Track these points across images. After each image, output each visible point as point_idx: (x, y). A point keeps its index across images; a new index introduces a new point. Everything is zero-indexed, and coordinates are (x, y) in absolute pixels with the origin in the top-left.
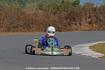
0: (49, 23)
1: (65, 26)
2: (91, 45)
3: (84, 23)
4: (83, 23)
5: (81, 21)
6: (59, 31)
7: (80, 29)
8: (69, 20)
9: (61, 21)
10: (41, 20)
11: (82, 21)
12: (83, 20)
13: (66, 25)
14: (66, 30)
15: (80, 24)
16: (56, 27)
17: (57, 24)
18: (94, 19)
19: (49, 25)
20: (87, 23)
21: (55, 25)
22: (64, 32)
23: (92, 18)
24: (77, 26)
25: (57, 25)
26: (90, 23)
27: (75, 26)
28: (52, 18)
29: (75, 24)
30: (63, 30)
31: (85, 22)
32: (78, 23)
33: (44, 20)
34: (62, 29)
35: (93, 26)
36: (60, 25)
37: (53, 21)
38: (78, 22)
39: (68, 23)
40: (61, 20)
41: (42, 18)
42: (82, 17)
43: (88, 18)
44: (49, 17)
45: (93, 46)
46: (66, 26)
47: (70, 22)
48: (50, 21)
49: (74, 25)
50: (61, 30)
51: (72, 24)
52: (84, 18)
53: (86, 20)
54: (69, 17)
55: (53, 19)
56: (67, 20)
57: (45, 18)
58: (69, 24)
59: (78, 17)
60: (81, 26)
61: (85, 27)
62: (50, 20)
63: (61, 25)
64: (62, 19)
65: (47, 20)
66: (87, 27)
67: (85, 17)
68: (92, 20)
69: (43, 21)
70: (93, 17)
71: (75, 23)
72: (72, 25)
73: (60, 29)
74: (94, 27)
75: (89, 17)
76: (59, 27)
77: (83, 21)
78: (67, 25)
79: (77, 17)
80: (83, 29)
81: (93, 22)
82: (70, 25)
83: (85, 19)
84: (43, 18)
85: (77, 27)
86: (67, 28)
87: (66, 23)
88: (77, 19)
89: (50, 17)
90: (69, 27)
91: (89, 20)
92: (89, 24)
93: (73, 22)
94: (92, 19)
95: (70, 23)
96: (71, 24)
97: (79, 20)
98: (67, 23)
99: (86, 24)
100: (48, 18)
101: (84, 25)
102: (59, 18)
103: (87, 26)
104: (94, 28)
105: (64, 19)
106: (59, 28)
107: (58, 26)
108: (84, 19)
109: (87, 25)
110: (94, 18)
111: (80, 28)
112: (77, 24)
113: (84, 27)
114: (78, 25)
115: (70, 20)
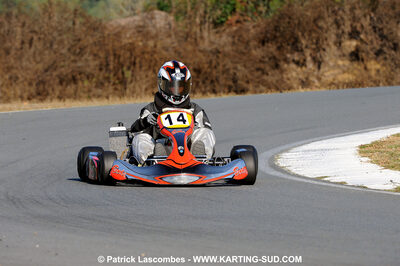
0: (197, 60)
1: (260, 73)
2: (363, 143)
3: (331, 59)
4: (327, 59)
5: (322, 51)
6: (237, 92)
7: (316, 81)
8: (272, 48)
9: (245, 51)
10: (167, 50)
11: (324, 50)
12: (328, 45)
13: (262, 65)
14: (262, 88)
15: (319, 63)
16: (225, 76)
17: (230, 65)
18: (372, 42)
19: (196, 67)
20: (344, 55)
21: (220, 68)
22: (255, 92)
23: (362, 36)
24: (304, 68)
25: (228, 70)
26: (355, 56)
27: (299, 69)
28: (207, 42)
29: (297, 63)
30: (251, 87)
31: (338, 53)
32: (309, 59)
33: (175, 52)
34: (248, 82)
35: (366, 68)
36: (239, 67)
37: (211, 51)
38: (308, 53)
39: (270, 59)
40: (242, 48)
41: (169, 41)
42: (326, 35)
43: (346, 36)
44: (196, 39)
45: (371, 145)
46: (264, 72)
47: (276, 53)
48: (200, 55)
49: (293, 66)
50: (245, 85)
51: (286, 60)
52: (333, 37)
53: (339, 44)
54: (275, 37)
55: (212, 43)
56: (265, 48)
57: (179, 41)
58: (273, 64)
59: (310, 35)
60: (319, 68)
61: (336, 71)
62: (200, 51)
63: (245, 66)
64: (247, 43)
65: (190, 48)
66: (344, 72)
67: (338, 35)
68: (363, 47)
69: (173, 53)
70: (366, 33)
71: (296, 58)
72: (286, 66)
73: (239, 82)
74: (373, 73)
75: (350, 34)
76: (235, 74)
77: (328, 49)
78: (268, 68)
79: (303, 35)
80: (330, 79)
81: (368, 53)
82: (277, 66)
83: (335, 44)
84: (173, 43)
85: (304, 72)
86: (265, 77)
87: (261, 61)
88: (304, 42)
89: (198, 39)
90: (273, 75)
91: (350, 46)
92: (352, 61)
93: (289, 56)
94: (361, 40)
95: (277, 57)
96: (282, 63)
97: (314, 46)
98: (267, 59)
99: (340, 63)
100: (193, 40)
101: (331, 64)
102: (236, 41)
103: (345, 69)
104: (370, 77)
105: (256, 43)
106: (235, 81)
107: (232, 71)
108: (331, 43)
109: (344, 65)
110: (370, 38)
111: (319, 79)
112: (305, 60)
113: (332, 72)
114: (310, 65)
115: (279, 48)
